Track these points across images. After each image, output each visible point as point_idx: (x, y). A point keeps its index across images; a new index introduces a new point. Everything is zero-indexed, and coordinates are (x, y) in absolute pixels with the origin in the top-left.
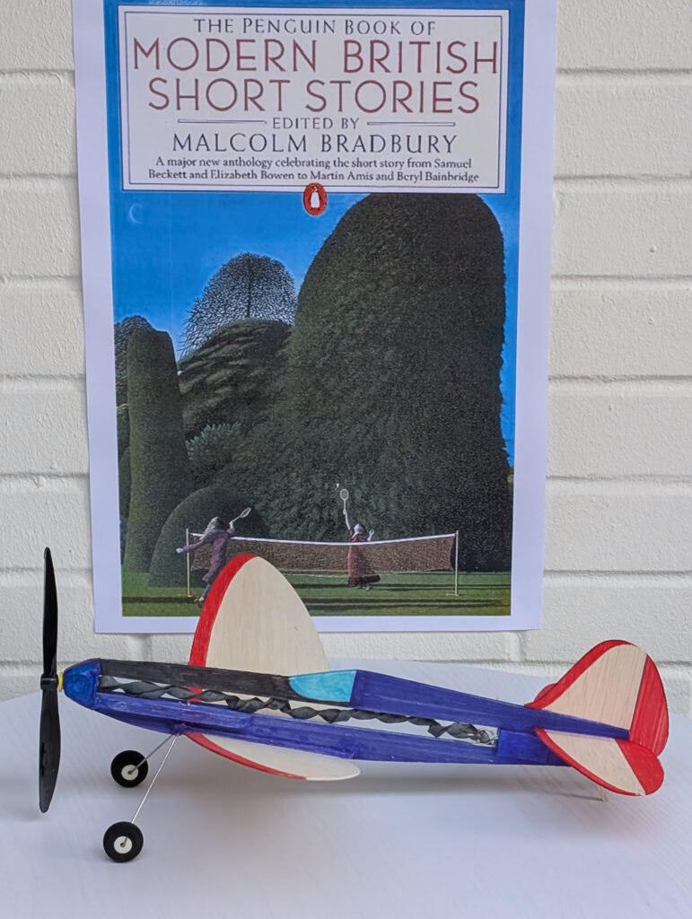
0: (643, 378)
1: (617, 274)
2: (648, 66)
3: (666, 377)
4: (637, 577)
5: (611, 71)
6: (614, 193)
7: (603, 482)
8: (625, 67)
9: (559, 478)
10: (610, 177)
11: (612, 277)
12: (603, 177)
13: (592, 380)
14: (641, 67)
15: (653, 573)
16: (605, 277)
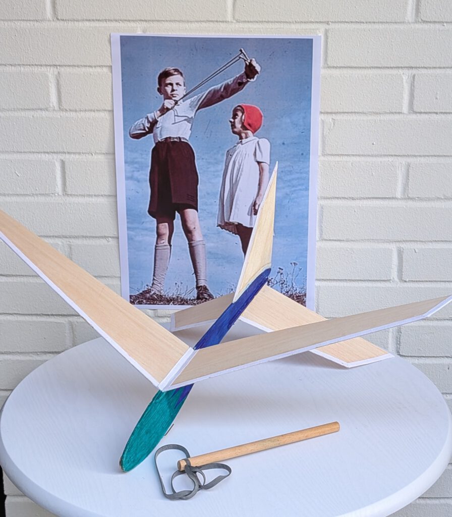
0: (369, 198)
1: (358, 154)
2: (371, 65)
3: (379, 198)
4: (366, 282)
5: (356, 68)
6: (357, 120)
7: (352, 242)
8: (362, 66)
9: (333, 240)
10: (355, 113)
11: (356, 155)
12: (352, 112)
13: (347, 199)
14: (368, 66)
15: (374, 281)
16: (353, 155)
